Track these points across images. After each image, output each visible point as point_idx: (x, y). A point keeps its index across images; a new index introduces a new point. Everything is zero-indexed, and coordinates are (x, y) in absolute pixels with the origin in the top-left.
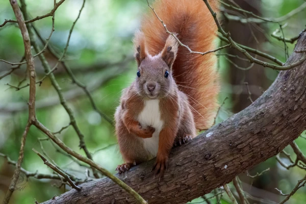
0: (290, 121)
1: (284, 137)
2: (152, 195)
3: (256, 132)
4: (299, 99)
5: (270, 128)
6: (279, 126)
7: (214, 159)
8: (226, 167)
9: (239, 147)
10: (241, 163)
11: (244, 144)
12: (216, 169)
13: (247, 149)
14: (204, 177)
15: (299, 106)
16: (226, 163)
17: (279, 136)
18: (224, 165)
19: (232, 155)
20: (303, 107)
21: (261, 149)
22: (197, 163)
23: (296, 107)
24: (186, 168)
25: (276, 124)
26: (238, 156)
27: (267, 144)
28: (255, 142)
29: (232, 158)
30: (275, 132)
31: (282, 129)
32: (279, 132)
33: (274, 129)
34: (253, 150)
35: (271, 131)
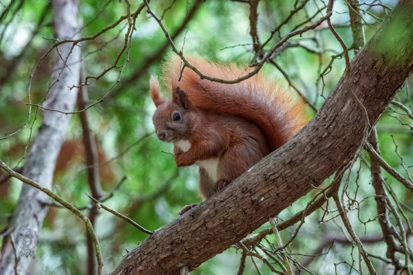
0: (321, 149)
1: (317, 166)
2: (201, 232)
3: (287, 162)
4: (329, 126)
5: (301, 157)
6: (310, 154)
7: (250, 191)
8: (262, 199)
9: (272, 178)
10: (278, 195)
11: (277, 175)
12: (253, 202)
13: (280, 180)
14: (244, 211)
15: (329, 133)
16: (263, 195)
17: (311, 164)
18: (260, 197)
19: (267, 186)
20: (333, 134)
21: (295, 179)
22: (236, 196)
23: (326, 134)
24: (227, 203)
25: (307, 153)
26: (273, 187)
27: (300, 174)
28: (287, 172)
29: (267, 190)
30: (306, 161)
31: (314, 158)
32: (311, 161)
33: (306, 158)
34: (286, 181)
35: (302, 160)
